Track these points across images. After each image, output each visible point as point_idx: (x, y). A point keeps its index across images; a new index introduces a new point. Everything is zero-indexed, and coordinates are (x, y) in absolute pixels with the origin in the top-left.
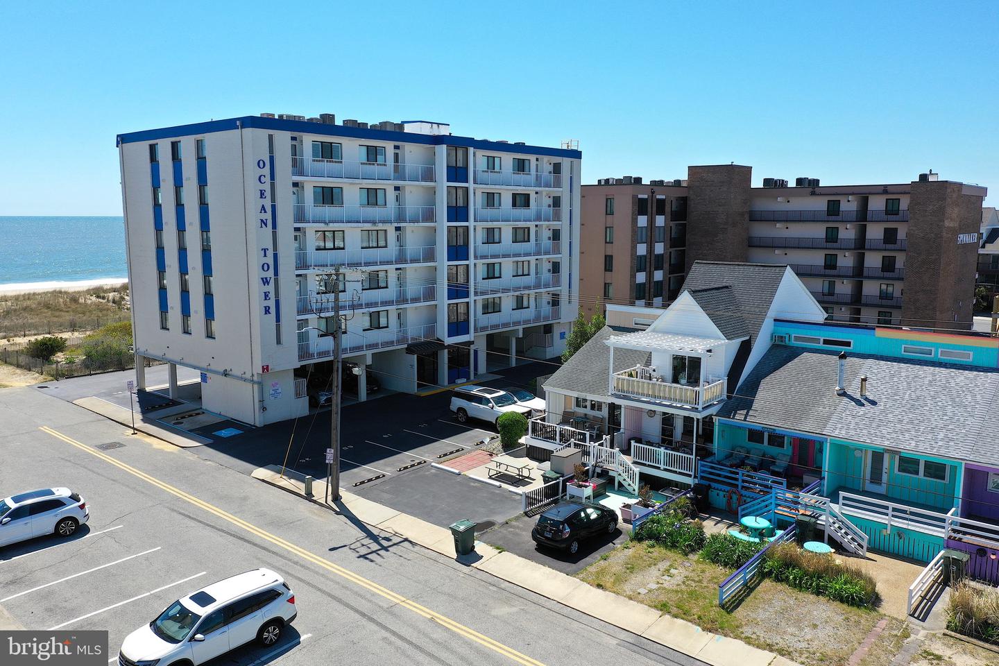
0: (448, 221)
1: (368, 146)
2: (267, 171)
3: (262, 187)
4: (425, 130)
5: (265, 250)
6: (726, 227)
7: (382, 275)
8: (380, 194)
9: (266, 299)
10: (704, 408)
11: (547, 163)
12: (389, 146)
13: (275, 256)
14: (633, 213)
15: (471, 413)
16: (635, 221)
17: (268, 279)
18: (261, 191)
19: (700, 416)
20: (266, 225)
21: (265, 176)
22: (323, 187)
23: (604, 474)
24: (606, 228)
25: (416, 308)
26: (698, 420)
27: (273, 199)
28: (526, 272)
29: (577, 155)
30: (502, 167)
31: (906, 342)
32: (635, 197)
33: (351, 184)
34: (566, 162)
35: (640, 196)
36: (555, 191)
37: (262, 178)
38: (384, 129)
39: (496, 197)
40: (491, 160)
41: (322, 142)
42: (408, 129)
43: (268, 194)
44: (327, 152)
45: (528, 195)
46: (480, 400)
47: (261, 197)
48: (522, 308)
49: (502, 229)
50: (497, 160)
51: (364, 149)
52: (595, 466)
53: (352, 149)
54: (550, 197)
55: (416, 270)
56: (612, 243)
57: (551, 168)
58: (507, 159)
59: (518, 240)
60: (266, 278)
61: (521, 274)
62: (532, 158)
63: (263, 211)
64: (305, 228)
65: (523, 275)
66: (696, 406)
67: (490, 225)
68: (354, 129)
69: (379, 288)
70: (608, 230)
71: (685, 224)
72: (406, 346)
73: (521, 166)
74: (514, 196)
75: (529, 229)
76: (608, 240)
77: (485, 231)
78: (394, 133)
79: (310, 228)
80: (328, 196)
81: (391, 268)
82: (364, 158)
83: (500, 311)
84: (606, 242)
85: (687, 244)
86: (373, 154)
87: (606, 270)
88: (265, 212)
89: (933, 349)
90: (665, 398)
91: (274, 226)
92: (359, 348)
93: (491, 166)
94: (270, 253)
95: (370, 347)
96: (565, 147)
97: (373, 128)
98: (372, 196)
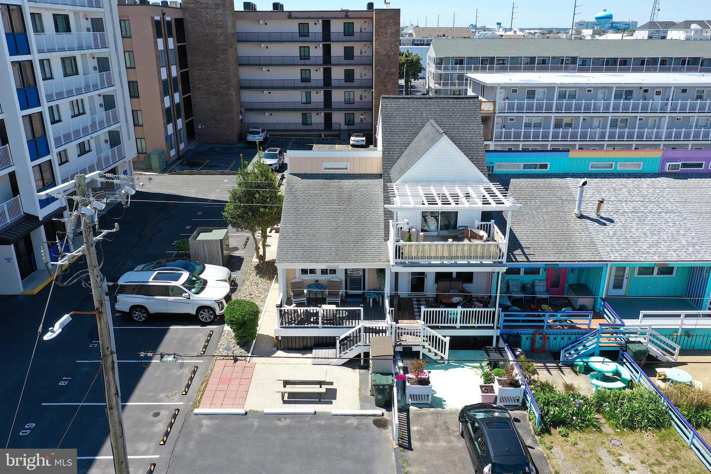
6: (225, 48)
14: (154, 36)
15: (152, 309)
16: (155, 44)
23: (408, 351)
28: (81, 111)
31: (592, 160)
32: (152, 19)
35: (155, 18)
45: (67, 17)
46: (166, 291)
48: (86, 152)
49: (50, 61)
54: (88, 19)
56: (134, 68)
59: (67, 73)
61: (78, 113)
70: (127, 54)
71: (185, 45)
74: (55, 17)
75: (75, 59)
76: (128, 65)
83: (68, 161)
84: (127, 67)
85: (189, 66)
87: (132, 97)
89: (614, 164)
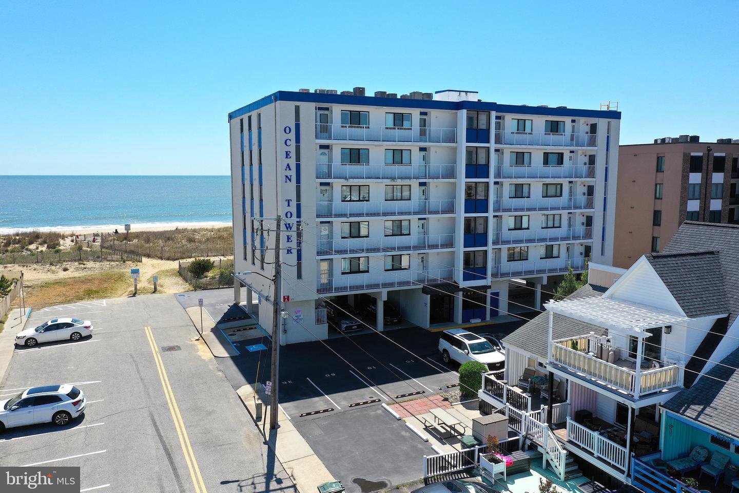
0: (466, 178)
1: (394, 114)
2: (292, 135)
3: (288, 149)
4: (454, 98)
5: (289, 201)
7: (404, 224)
8: (405, 154)
9: (288, 241)
10: (641, 397)
11: (583, 124)
12: (416, 113)
13: (299, 207)
14: (684, 171)
15: (452, 356)
16: (685, 178)
17: (291, 225)
18: (287, 152)
19: (637, 406)
20: (290, 180)
21: (290, 140)
22: (350, 149)
23: (533, 447)
24: (656, 185)
25: (438, 253)
26: (633, 410)
27: (298, 158)
28: (557, 225)
29: (616, 115)
30: (533, 130)
32: (686, 155)
33: (376, 146)
34: (602, 123)
35: (693, 154)
36: (591, 150)
37: (288, 141)
38: (413, 98)
39: (526, 156)
40: (521, 123)
41: (350, 111)
42: (436, 98)
43: (293, 155)
44: (355, 119)
45: (562, 154)
46: (460, 345)
47: (287, 157)
48: (552, 257)
49: (531, 185)
50: (528, 124)
51: (391, 117)
52: (525, 437)
53: (379, 116)
54: (586, 156)
55: (439, 220)
56: (662, 199)
57: (588, 129)
58: (540, 122)
59: (548, 194)
60: (289, 224)
61: (552, 226)
62: (567, 120)
63: (288, 169)
64: (332, 183)
65: (554, 227)
66: (632, 393)
67: (520, 181)
68: (383, 100)
69: (401, 235)
70: (658, 186)
72: (421, 286)
73: (554, 128)
74: (546, 155)
75: (561, 185)
76: (658, 196)
77: (513, 187)
78: (423, 102)
79: (337, 184)
80: (355, 156)
81: (414, 218)
82: (390, 123)
83: (527, 259)
84: (656, 198)
86: (399, 120)
87: (654, 224)
88: (290, 169)
90: (600, 377)
91: (298, 181)
92: (376, 286)
93: (521, 127)
94: (294, 204)
95: (385, 285)
96: (605, 109)
97: (403, 98)
98: (398, 157)
